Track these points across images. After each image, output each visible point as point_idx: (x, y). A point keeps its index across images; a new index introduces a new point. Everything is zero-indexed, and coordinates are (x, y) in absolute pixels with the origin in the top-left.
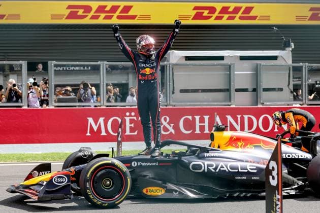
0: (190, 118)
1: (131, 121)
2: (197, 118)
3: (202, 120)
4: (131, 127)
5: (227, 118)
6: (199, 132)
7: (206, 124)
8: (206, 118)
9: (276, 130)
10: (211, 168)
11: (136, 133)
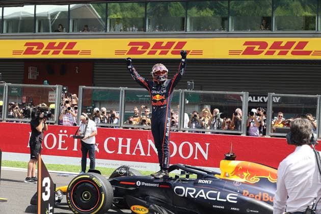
0: (114, 139)
1: (64, 138)
2: (121, 140)
3: (125, 142)
4: (62, 143)
5: (148, 142)
6: (121, 153)
7: (128, 146)
8: (129, 140)
9: (196, 158)
10: (191, 194)
11: (66, 149)
